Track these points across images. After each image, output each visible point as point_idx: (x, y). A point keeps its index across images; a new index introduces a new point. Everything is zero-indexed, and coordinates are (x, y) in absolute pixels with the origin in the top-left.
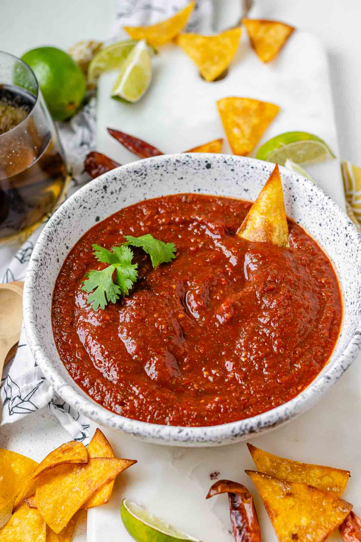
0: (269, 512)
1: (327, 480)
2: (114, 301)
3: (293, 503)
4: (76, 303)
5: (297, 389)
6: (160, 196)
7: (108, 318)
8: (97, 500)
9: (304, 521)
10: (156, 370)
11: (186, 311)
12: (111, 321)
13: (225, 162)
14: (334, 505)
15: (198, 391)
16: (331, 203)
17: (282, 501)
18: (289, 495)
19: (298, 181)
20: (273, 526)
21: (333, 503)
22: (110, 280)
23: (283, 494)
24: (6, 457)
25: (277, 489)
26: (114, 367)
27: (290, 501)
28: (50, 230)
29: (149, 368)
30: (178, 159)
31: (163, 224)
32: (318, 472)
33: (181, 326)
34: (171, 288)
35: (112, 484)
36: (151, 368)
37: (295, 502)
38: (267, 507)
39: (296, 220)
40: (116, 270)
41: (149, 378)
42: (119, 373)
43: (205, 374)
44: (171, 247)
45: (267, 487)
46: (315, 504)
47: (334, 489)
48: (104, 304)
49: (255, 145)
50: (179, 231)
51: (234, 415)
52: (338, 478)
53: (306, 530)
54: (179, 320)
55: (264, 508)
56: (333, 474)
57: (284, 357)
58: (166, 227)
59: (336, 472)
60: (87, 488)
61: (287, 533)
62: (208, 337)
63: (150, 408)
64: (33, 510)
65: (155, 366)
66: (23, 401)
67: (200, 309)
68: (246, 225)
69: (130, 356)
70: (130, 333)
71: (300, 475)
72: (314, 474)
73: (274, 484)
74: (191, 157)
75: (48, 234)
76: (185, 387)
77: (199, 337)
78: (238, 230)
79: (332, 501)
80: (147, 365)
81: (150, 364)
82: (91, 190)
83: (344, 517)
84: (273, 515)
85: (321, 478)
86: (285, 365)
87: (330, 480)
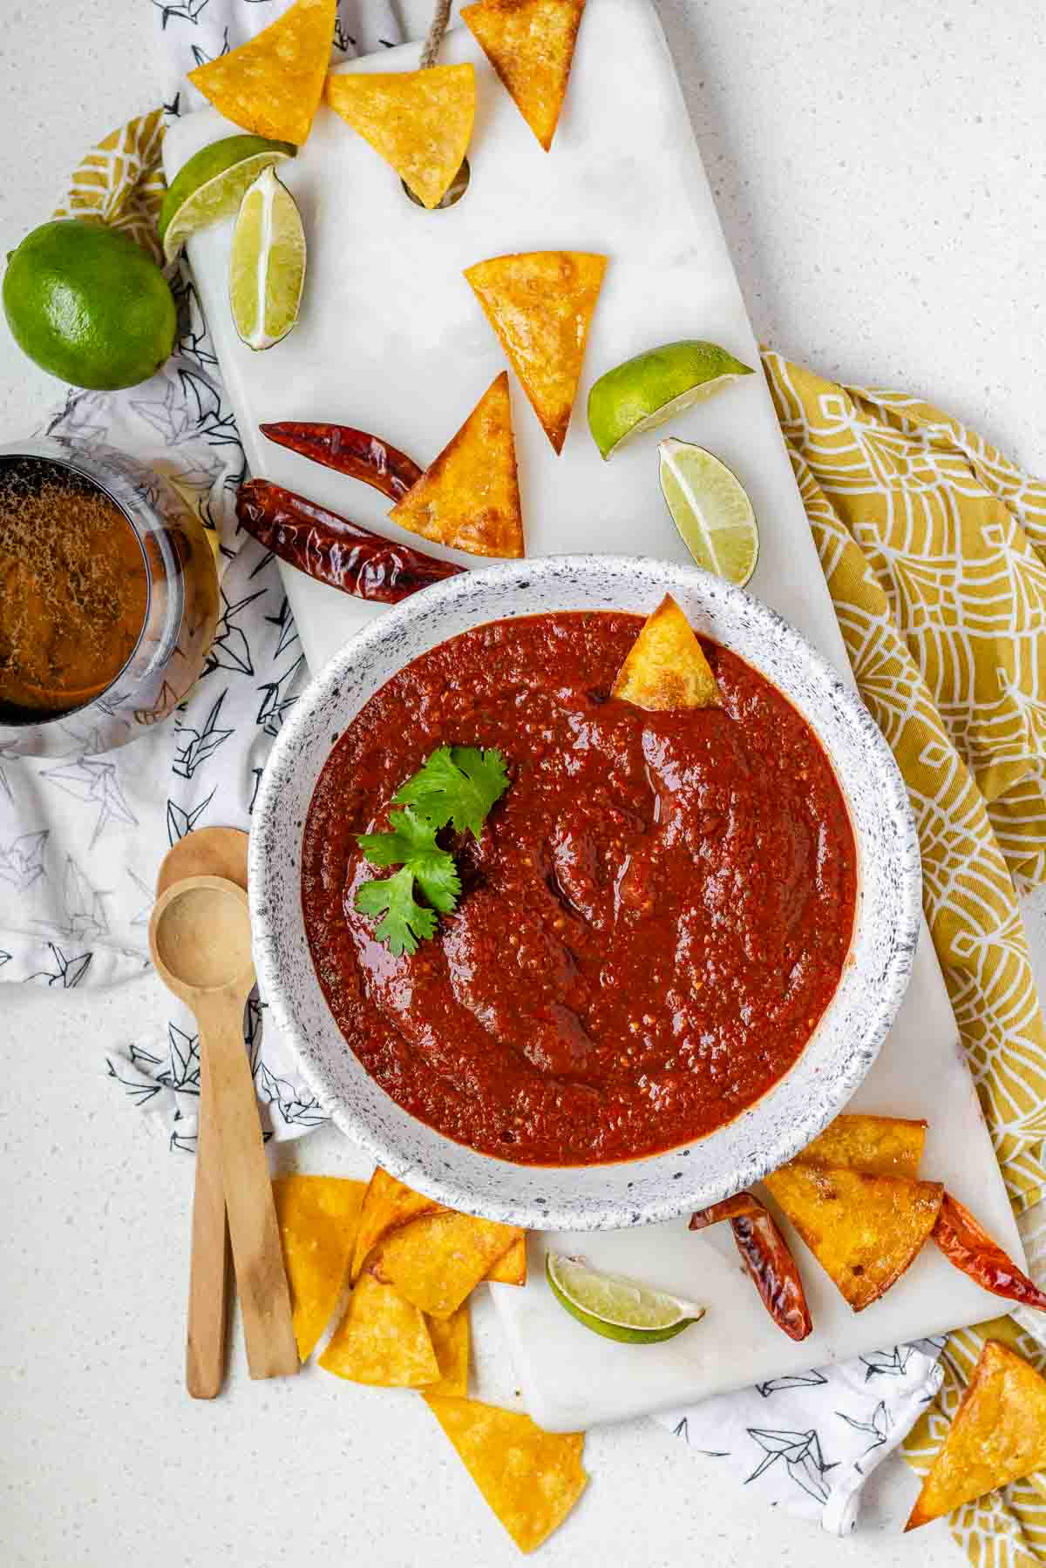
0: (805, 1238)
1: (889, 1146)
2: (431, 937)
3: (841, 1211)
4: (356, 942)
5: (806, 1025)
6: (440, 643)
7: (426, 968)
8: (501, 1272)
9: (868, 1238)
10: (545, 1054)
11: (566, 908)
12: (435, 974)
13: (557, 574)
14: (913, 1198)
15: (631, 1069)
16: (790, 640)
17: (821, 1210)
18: (832, 1196)
19: (713, 595)
20: (819, 1259)
21: (910, 1194)
22: (410, 904)
23: (821, 1198)
24: (304, 1191)
25: (807, 1187)
26: (471, 1069)
27: (835, 1208)
28: (265, 831)
29: (532, 1052)
30: (462, 592)
31: (463, 710)
32: (869, 1131)
33: (566, 946)
34: (524, 868)
35: (521, 1247)
36: (536, 1051)
37: (846, 1208)
38: (800, 1230)
39: (723, 642)
40: (416, 881)
41: (537, 1068)
42: (481, 1079)
43: (633, 1027)
44: (494, 758)
45: (792, 1189)
46: (879, 1204)
47: (905, 1156)
48: (411, 946)
49: (577, 378)
50: (498, 714)
51: (708, 1110)
52: (908, 1136)
53: (874, 1253)
54: (558, 933)
55: (795, 1232)
56: (898, 1131)
57: (770, 968)
58: (472, 712)
59: (903, 1127)
60: (479, 1256)
61: (843, 1265)
62: (621, 952)
63: (558, 1134)
64: (389, 1286)
65: (542, 1046)
66: (307, 1107)
67: (588, 896)
68: (626, 678)
69: (494, 1037)
70: (479, 993)
71: (839, 1142)
72: (865, 1135)
73: (801, 1177)
74: (485, 584)
75: (264, 844)
76: (607, 1068)
77: (602, 954)
78: (614, 688)
79: (907, 1191)
80: (529, 1048)
81: (533, 1046)
82: (313, 713)
83: (934, 1217)
84: (813, 1242)
85: (877, 1142)
86: (774, 984)
87: (896, 1144)
